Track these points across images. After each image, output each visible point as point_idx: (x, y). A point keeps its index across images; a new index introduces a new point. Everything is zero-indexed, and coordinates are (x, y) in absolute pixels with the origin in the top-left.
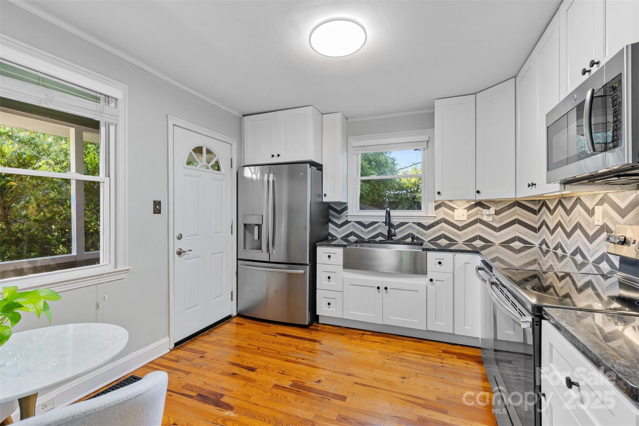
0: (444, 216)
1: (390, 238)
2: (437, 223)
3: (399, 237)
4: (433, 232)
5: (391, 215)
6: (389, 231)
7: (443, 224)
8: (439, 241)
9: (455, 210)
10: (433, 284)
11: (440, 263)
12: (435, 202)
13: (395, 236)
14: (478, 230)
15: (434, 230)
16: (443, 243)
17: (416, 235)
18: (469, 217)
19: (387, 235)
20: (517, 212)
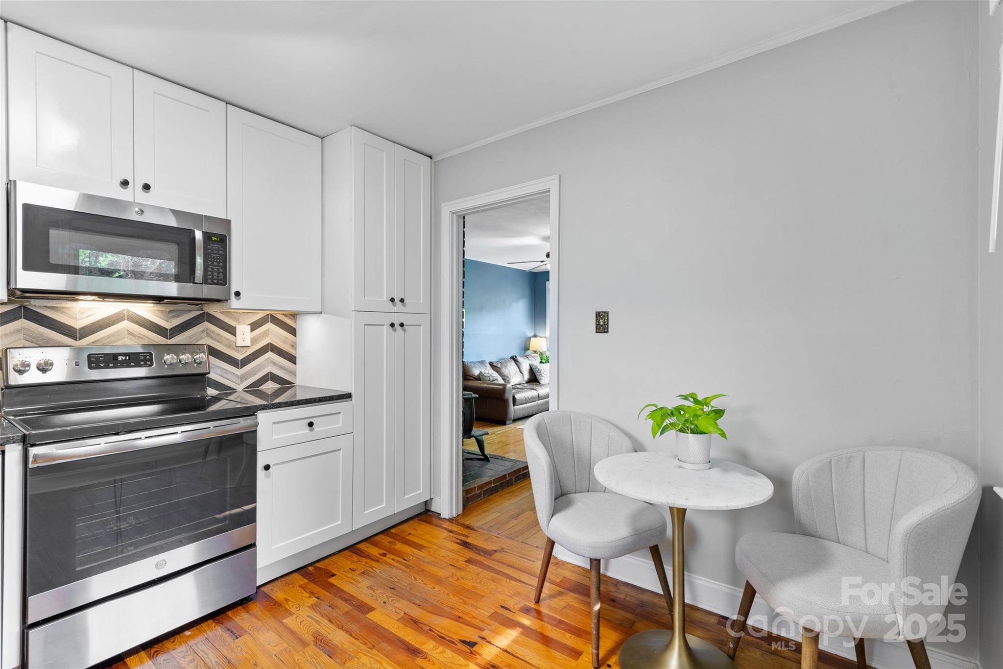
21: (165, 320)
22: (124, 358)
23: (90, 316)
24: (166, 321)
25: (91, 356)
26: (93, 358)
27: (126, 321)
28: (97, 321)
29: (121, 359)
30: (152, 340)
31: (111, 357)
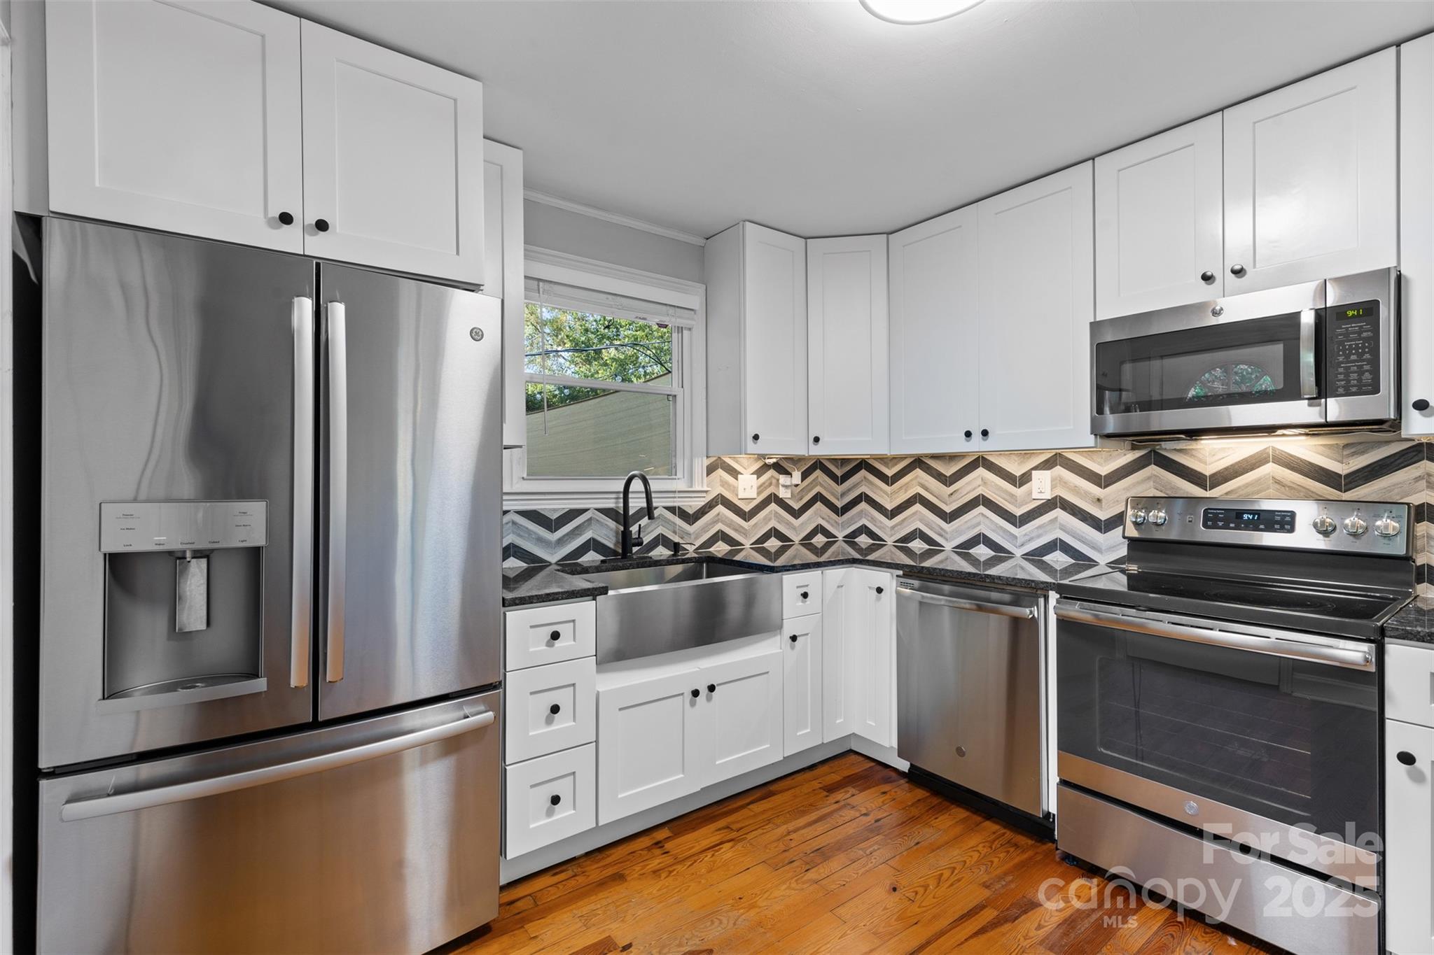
0: (723, 489)
1: (628, 553)
2: (710, 506)
4: (704, 528)
6: (627, 535)
7: (720, 509)
8: (715, 546)
9: (739, 476)
10: (794, 647)
11: (805, 595)
12: (707, 457)
13: (639, 544)
14: (773, 518)
15: (705, 524)
16: (720, 551)
18: (761, 489)
20: (820, 479)
21: (1336, 460)
22: (1251, 517)
23: (1223, 458)
24: (1339, 462)
25: (1209, 511)
26: (1211, 513)
27: (1271, 465)
28: (1231, 465)
29: (1246, 518)
30: (1313, 492)
31: (1234, 514)
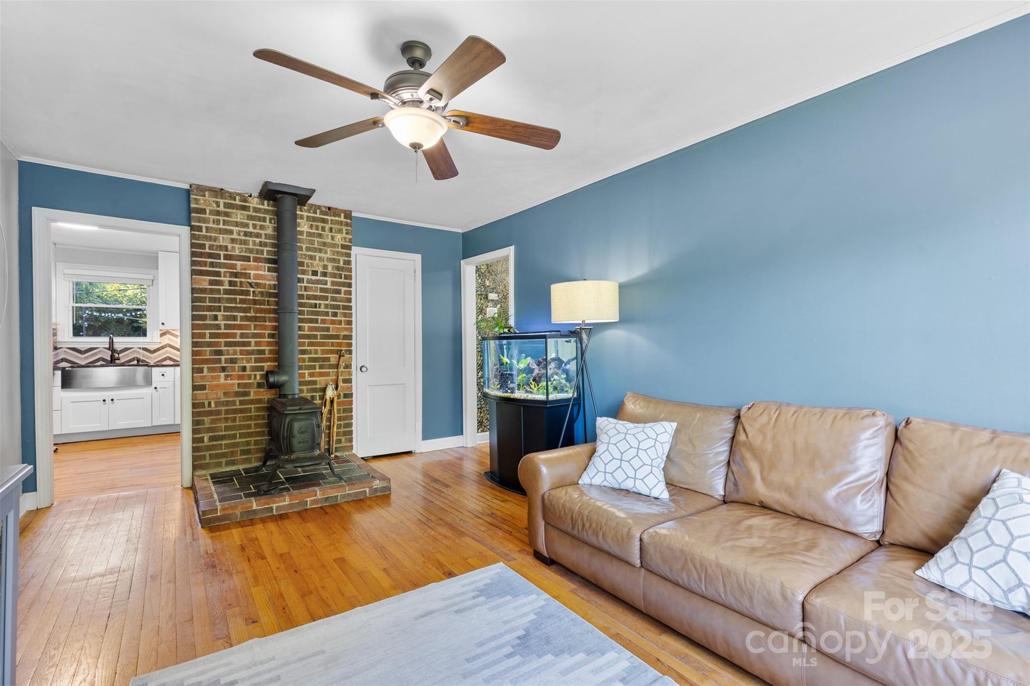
0: (169, 342)
1: (112, 361)
2: (163, 348)
3: (122, 361)
5: (114, 341)
6: (112, 356)
7: (168, 349)
8: (165, 362)
10: (157, 391)
11: (163, 375)
12: (161, 330)
13: (119, 359)
15: (160, 354)
17: (142, 358)
19: (110, 360)
